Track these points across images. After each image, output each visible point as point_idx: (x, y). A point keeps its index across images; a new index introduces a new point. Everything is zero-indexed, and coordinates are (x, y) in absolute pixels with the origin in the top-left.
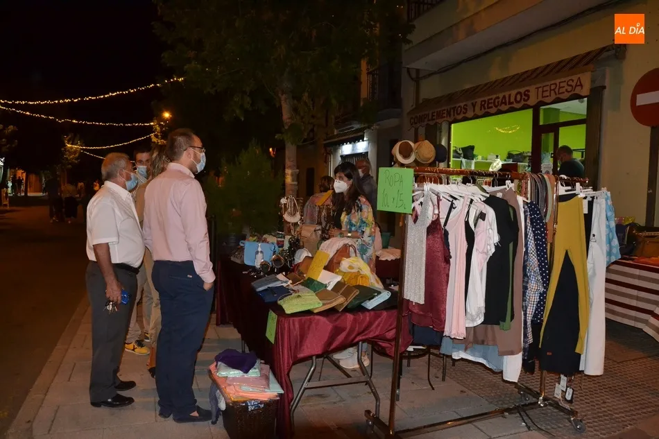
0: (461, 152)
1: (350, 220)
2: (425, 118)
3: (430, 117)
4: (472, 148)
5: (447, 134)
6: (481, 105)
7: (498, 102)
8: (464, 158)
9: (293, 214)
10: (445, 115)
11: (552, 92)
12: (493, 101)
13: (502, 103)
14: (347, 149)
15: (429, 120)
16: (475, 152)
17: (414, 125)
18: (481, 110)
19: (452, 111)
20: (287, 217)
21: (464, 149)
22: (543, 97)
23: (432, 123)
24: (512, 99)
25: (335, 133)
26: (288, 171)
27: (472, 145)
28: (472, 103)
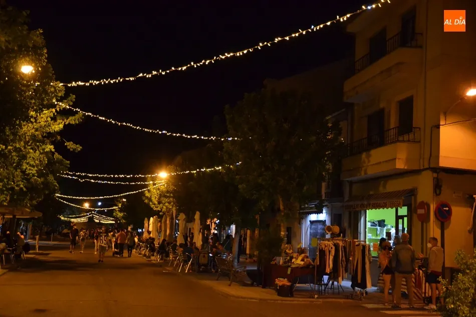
5: (365, 215)
8: (379, 226)
12: (376, 204)
13: (379, 206)
14: (313, 217)
16: (386, 223)
17: (346, 210)
18: (372, 207)
19: (362, 206)
21: (379, 222)
22: (391, 206)
24: (382, 205)
27: (383, 219)
28: (369, 203)
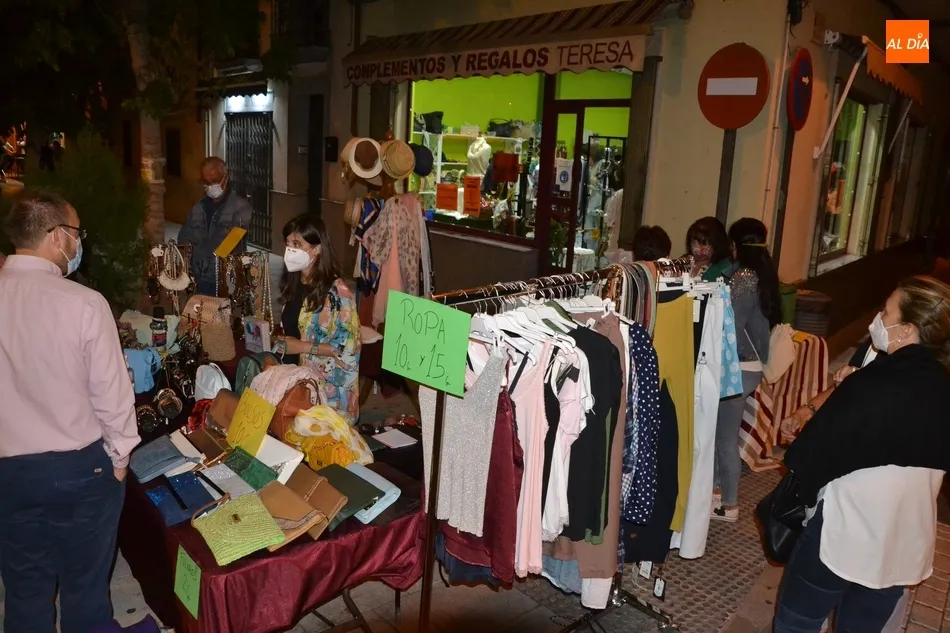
0: (422, 121)
1: (317, 326)
2: (373, 71)
3: (382, 69)
4: (439, 115)
5: (405, 98)
6: (469, 62)
7: (496, 61)
8: (428, 130)
9: (176, 275)
10: (408, 70)
11: (585, 57)
12: (487, 57)
13: (503, 63)
14: (235, 104)
15: (379, 75)
16: (444, 121)
17: (353, 80)
18: (467, 69)
19: (419, 65)
20: (164, 281)
21: (427, 117)
22: (569, 63)
23: (385, 80)
24: (520, 60)
25: (215, 76)
26: (148, 162)
27: (440, 110)
28: (453, 57)
